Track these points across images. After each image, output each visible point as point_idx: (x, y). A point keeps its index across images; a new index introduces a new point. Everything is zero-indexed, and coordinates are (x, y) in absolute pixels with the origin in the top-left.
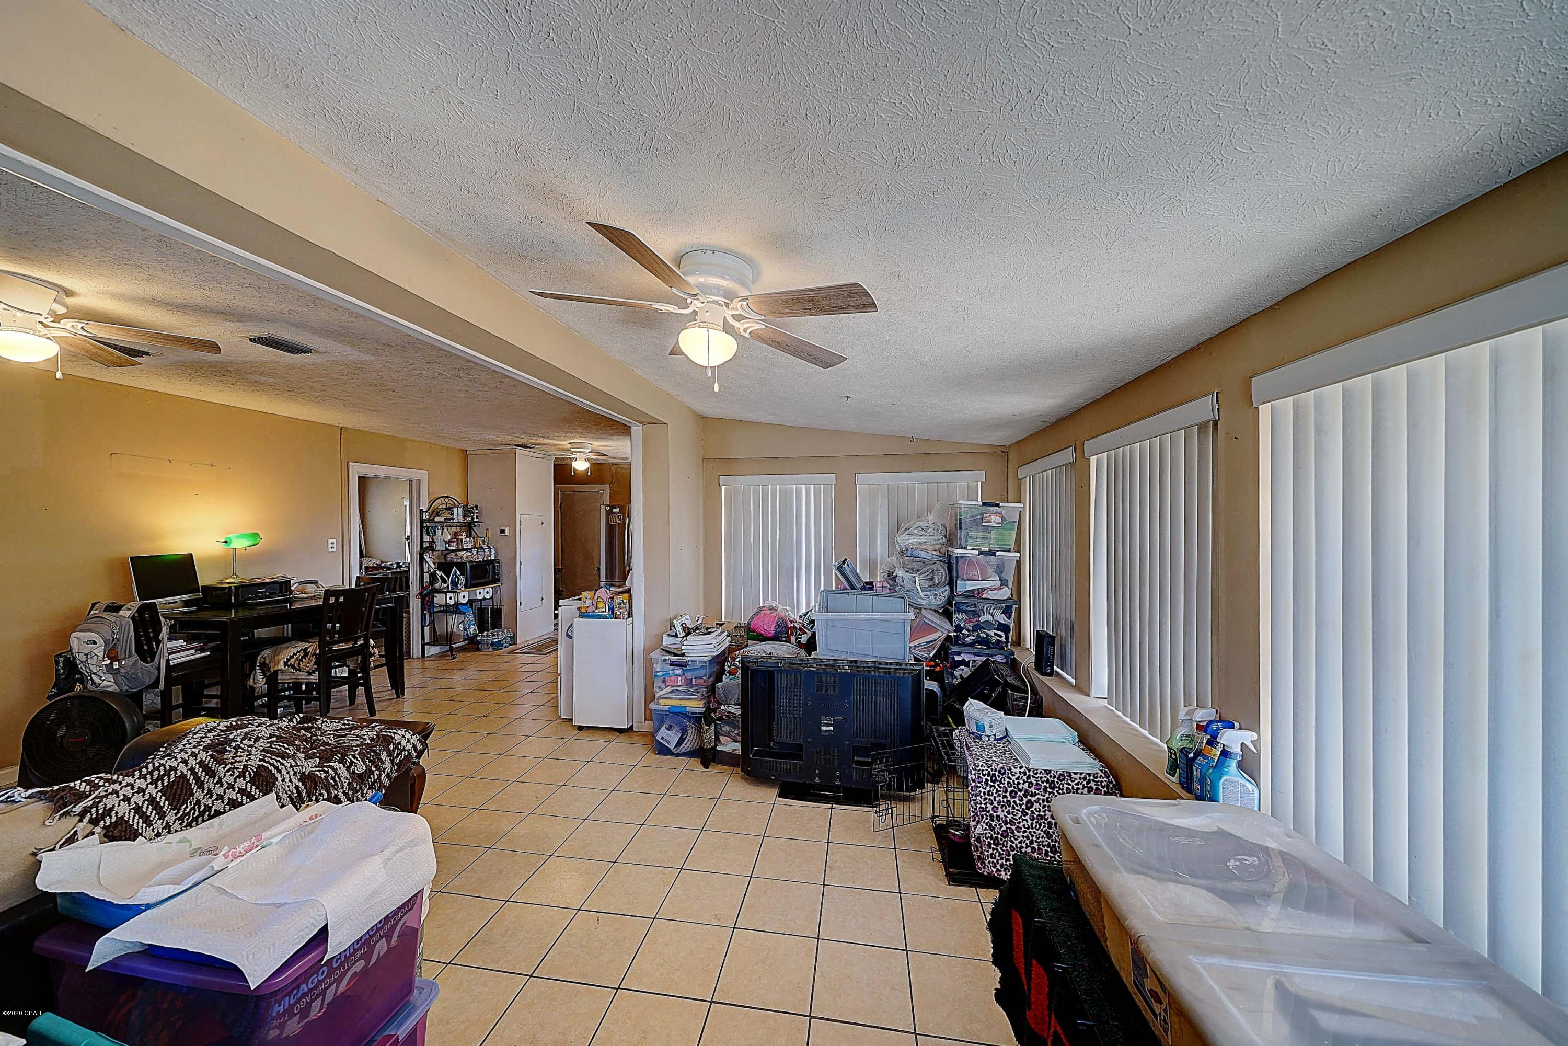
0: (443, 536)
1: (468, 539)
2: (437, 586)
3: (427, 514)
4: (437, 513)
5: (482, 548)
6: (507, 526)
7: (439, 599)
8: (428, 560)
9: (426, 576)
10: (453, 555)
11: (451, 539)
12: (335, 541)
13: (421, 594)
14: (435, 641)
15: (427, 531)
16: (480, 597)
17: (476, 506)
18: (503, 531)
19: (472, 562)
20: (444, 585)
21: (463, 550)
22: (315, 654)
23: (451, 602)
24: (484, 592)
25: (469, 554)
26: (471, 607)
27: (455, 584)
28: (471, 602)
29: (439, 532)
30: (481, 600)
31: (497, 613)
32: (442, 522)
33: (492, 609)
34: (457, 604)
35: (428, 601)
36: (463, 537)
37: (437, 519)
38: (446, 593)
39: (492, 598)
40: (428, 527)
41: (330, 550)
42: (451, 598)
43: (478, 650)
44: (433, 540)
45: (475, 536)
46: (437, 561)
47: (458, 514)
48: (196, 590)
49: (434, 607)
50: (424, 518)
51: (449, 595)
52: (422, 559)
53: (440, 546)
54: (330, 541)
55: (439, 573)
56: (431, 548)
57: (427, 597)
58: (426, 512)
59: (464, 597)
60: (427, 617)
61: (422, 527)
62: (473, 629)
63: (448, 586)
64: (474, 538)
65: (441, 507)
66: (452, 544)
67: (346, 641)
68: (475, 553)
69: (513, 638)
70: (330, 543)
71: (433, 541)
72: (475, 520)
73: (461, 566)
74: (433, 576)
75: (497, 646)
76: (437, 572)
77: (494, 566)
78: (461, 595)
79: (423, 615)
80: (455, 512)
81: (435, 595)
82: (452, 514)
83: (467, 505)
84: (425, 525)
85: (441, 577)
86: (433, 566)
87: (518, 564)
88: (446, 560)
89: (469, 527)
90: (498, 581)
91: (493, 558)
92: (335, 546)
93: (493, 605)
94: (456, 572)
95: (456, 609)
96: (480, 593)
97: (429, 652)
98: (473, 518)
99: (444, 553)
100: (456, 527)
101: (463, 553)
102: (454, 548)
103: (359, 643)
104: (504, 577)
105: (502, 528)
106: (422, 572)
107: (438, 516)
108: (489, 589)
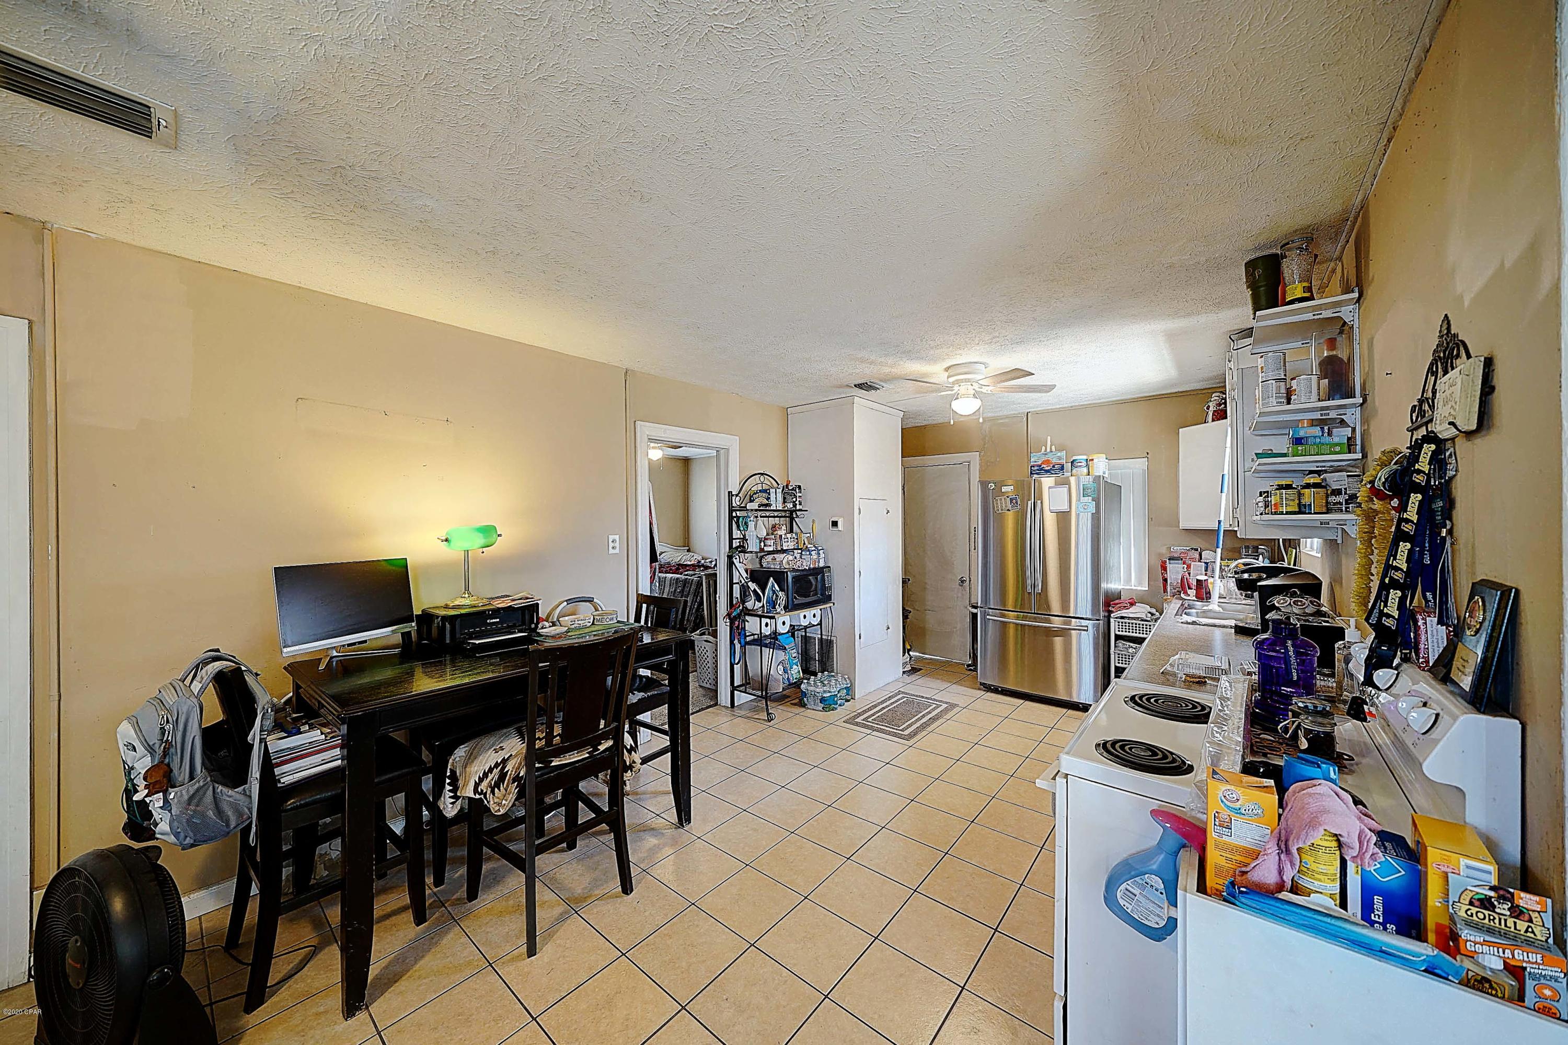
0: (757, 530)
1: (789, 536)
2: (749, 605)
3: (738, 498)
4: (751, 497)
5: (807, 549)
6: (841, 517)
7: (752, 625)
8: (737, 564)
9: (736, 588)
10: (770, 557)
11: (768, 534)
12: (617, 537)
13: (729, 615)
14: (747, 683)
15: (737, 523)
16: (804, 623)
17: (799, 487)
18: (835, 524)
19: (794, 570)
20: (759, 605)
21: (783, 551)
22: (517, 779)
23: (767, 631)
24: (809, 617)
25: (791, 558)
26: (793, 636)
27: (773, 604)
28: (793, 630)
29: (751, 525)
30: (806, 628)
31: (827, 646)
32: (756, 510)
33: (821, 640)
34: (775, 635)
35: (738, 627)
36: (782, 532)
37: (749, 506)
38: (761, 617)
39: (820, 624)
40: (738, 518)
41: (611, 551)
42: (767, 625)
43: (802, 705)
44: (744, 536)
45: (799, 531)
46: (750, 567)
47: (777, 501)
48: (409, 619)
49: (746, 636)
50: (734, 505)
51: (764, 621)
52: (731, 564)
53: (753, 546)
54: (611, 538)
55: (753, 586)
56: (742, 549)
57: (737, 619)
58: (737, 495)
59: (783, 622)
60: (738, 646)
61: (731, 518)
62: (796, 671)
63: (763, 606)
64: (796, 534)
65: (754, 489)
66: (768, 542)
67: (578, 747)
68: (798, 556)
69: (850, 690)
70: (610, 540)
71: (744, 539)
72: (798, 507)
73: (779, 576)
74: (744, 589)
75: (828, 704)
76: (750, 584)
77: (823, 576)
78: (780, 620)
79: (732, 642)
80: (773, 496)
81: (747, 618)
82: (768, 499)
83: (787, 486)
84: (734, 514)
85: (755, 591)
86: (744, 575)
87: (857, 574)
88: (762, 566)
89: (791, 516)
90: (828, 599)
91: (822, 564)
92: (617, 545)
93: (821, 635)
94: (773, 586)
95: (772, 641)
96: (805, 617)
97: (739, 700)
98: (795, 506)
99: (759, 555)
100: (774, 517)
101: (782, 556)
102: (771, 549)
103: (602, 748)
104: (836, 594)
105: (834, 519)
106: (731, 584)
107: (751, 501)
108: (816, 610)
